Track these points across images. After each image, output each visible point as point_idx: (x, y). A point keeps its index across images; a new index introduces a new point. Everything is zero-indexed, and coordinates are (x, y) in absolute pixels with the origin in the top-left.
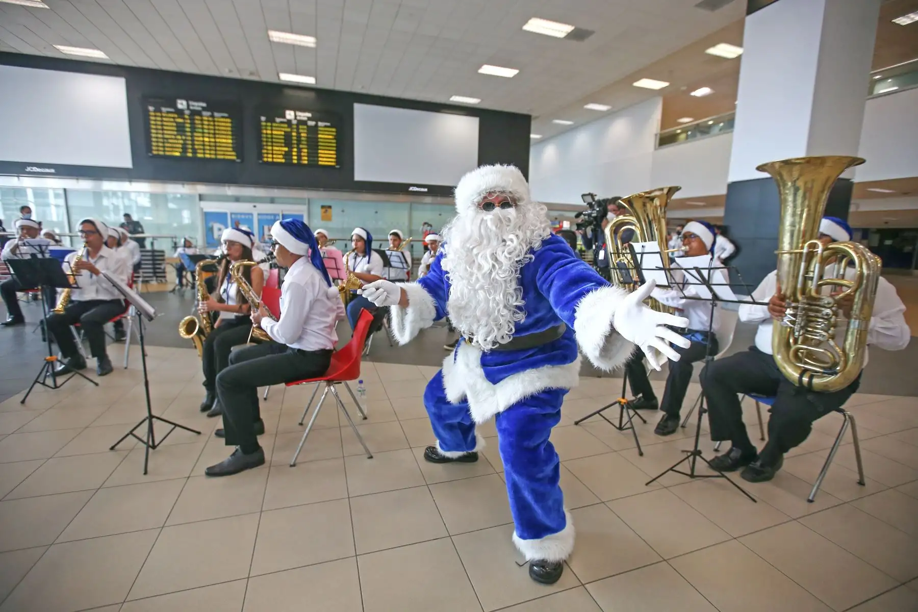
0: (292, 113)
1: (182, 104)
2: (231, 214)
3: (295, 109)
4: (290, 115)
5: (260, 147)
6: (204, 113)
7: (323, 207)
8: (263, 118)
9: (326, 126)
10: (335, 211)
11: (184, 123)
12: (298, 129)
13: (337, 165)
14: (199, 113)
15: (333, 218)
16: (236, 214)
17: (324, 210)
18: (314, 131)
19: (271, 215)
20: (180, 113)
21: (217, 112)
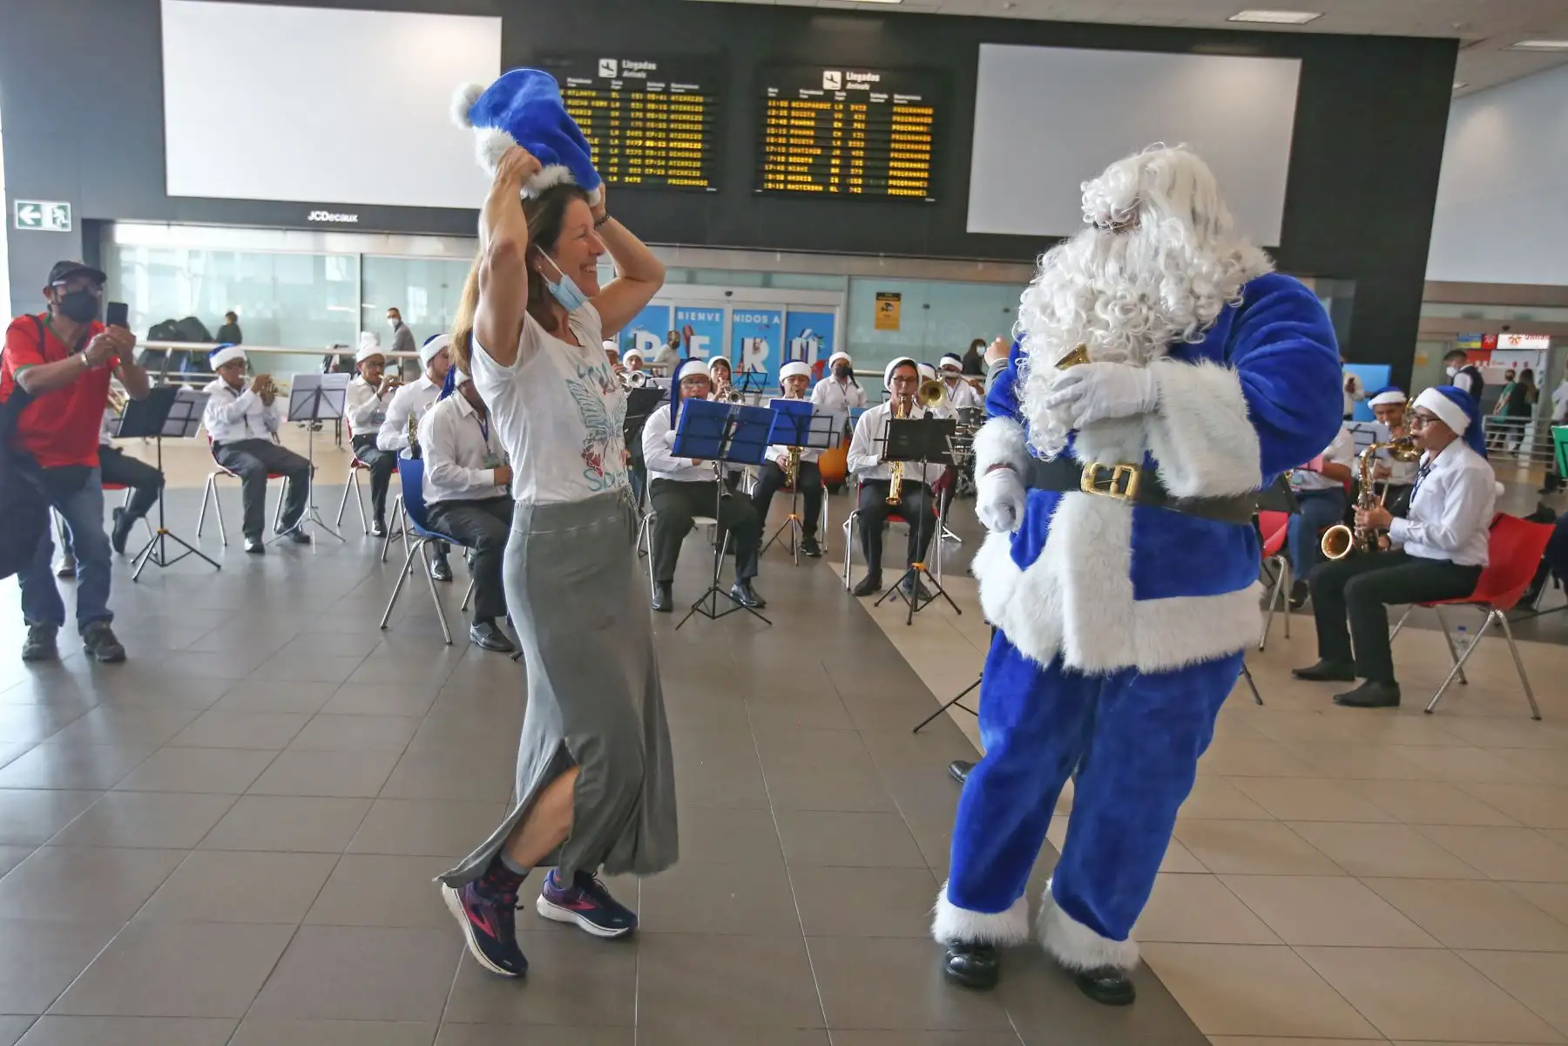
0: (837, 75)
1: (607, 68)
2: (677, 310)
3: (843, 67)
4: (831, 79)
5: (761, 157)
6: (651, 86)
7: (880, 295)
8: (772, 91)
9: (911, 104)
10: (907, 309)
11: (609, 109)
12: (846, 111)
13: (928, 197)
14: (639, 86)
15: (902, 323)
16: (684, 310)
17: (882, 303)
18: (881, 117)
19: (762, 313)
20: (603, 86)
21: (678, 81)
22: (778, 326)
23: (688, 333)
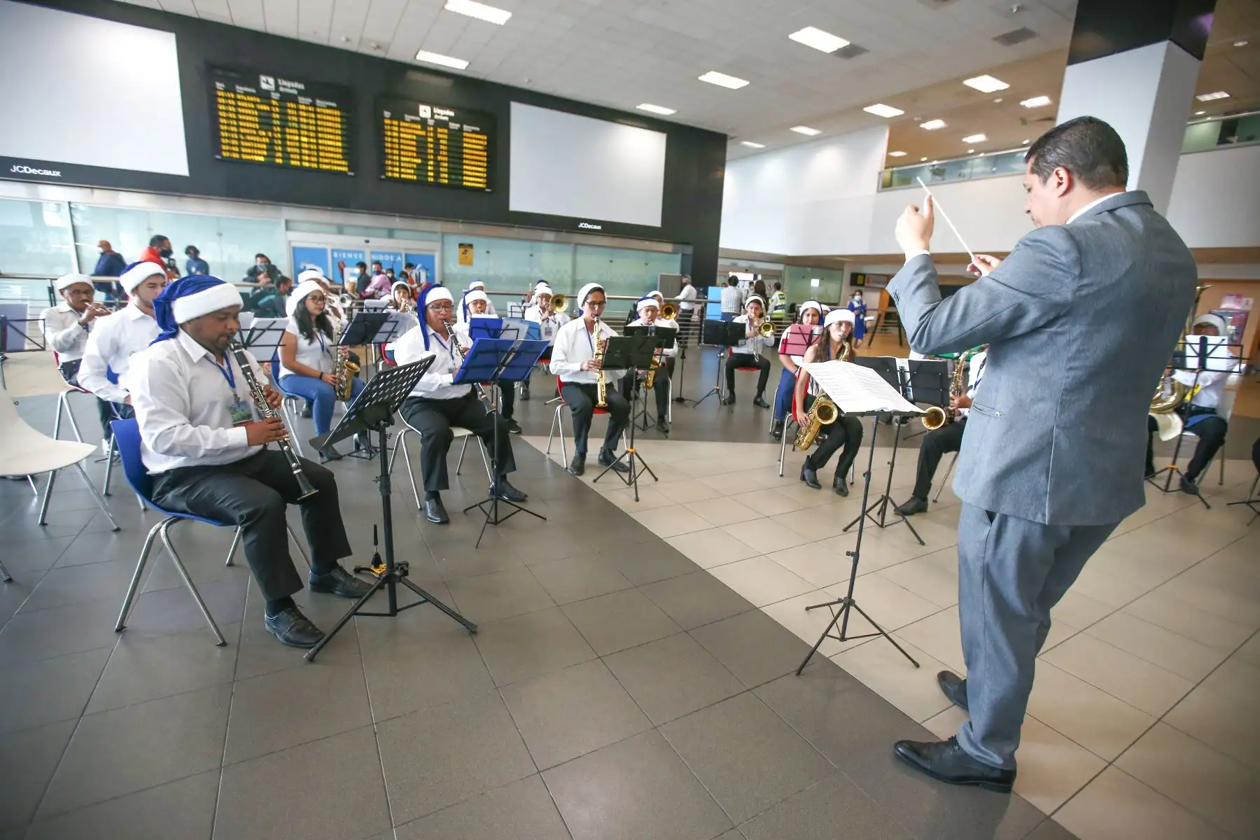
0: (428, 108)
1: (267, 83)
2: (333, 251)
3: (432, 104)
4: (425, 111)
5: (382, 155)
6: (301, 99)
7: (461, 245)
8: (387, 114)
9: (473, 132)
10: (478, 252)
11: (271, 112)
12: (435, 132)
13: (487, 188)
14: (293, 99)
15: (475, 261)
16: (339, 251)
17: (463, 250)
18: (456, 139)
19: (389, 254)
20: (265, 96)
21: (321, 98)
22: (401, 262)
23: (342, 265)
